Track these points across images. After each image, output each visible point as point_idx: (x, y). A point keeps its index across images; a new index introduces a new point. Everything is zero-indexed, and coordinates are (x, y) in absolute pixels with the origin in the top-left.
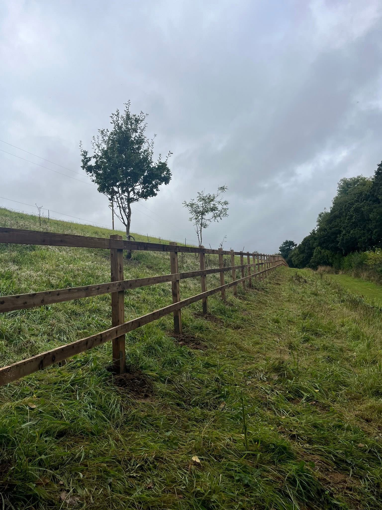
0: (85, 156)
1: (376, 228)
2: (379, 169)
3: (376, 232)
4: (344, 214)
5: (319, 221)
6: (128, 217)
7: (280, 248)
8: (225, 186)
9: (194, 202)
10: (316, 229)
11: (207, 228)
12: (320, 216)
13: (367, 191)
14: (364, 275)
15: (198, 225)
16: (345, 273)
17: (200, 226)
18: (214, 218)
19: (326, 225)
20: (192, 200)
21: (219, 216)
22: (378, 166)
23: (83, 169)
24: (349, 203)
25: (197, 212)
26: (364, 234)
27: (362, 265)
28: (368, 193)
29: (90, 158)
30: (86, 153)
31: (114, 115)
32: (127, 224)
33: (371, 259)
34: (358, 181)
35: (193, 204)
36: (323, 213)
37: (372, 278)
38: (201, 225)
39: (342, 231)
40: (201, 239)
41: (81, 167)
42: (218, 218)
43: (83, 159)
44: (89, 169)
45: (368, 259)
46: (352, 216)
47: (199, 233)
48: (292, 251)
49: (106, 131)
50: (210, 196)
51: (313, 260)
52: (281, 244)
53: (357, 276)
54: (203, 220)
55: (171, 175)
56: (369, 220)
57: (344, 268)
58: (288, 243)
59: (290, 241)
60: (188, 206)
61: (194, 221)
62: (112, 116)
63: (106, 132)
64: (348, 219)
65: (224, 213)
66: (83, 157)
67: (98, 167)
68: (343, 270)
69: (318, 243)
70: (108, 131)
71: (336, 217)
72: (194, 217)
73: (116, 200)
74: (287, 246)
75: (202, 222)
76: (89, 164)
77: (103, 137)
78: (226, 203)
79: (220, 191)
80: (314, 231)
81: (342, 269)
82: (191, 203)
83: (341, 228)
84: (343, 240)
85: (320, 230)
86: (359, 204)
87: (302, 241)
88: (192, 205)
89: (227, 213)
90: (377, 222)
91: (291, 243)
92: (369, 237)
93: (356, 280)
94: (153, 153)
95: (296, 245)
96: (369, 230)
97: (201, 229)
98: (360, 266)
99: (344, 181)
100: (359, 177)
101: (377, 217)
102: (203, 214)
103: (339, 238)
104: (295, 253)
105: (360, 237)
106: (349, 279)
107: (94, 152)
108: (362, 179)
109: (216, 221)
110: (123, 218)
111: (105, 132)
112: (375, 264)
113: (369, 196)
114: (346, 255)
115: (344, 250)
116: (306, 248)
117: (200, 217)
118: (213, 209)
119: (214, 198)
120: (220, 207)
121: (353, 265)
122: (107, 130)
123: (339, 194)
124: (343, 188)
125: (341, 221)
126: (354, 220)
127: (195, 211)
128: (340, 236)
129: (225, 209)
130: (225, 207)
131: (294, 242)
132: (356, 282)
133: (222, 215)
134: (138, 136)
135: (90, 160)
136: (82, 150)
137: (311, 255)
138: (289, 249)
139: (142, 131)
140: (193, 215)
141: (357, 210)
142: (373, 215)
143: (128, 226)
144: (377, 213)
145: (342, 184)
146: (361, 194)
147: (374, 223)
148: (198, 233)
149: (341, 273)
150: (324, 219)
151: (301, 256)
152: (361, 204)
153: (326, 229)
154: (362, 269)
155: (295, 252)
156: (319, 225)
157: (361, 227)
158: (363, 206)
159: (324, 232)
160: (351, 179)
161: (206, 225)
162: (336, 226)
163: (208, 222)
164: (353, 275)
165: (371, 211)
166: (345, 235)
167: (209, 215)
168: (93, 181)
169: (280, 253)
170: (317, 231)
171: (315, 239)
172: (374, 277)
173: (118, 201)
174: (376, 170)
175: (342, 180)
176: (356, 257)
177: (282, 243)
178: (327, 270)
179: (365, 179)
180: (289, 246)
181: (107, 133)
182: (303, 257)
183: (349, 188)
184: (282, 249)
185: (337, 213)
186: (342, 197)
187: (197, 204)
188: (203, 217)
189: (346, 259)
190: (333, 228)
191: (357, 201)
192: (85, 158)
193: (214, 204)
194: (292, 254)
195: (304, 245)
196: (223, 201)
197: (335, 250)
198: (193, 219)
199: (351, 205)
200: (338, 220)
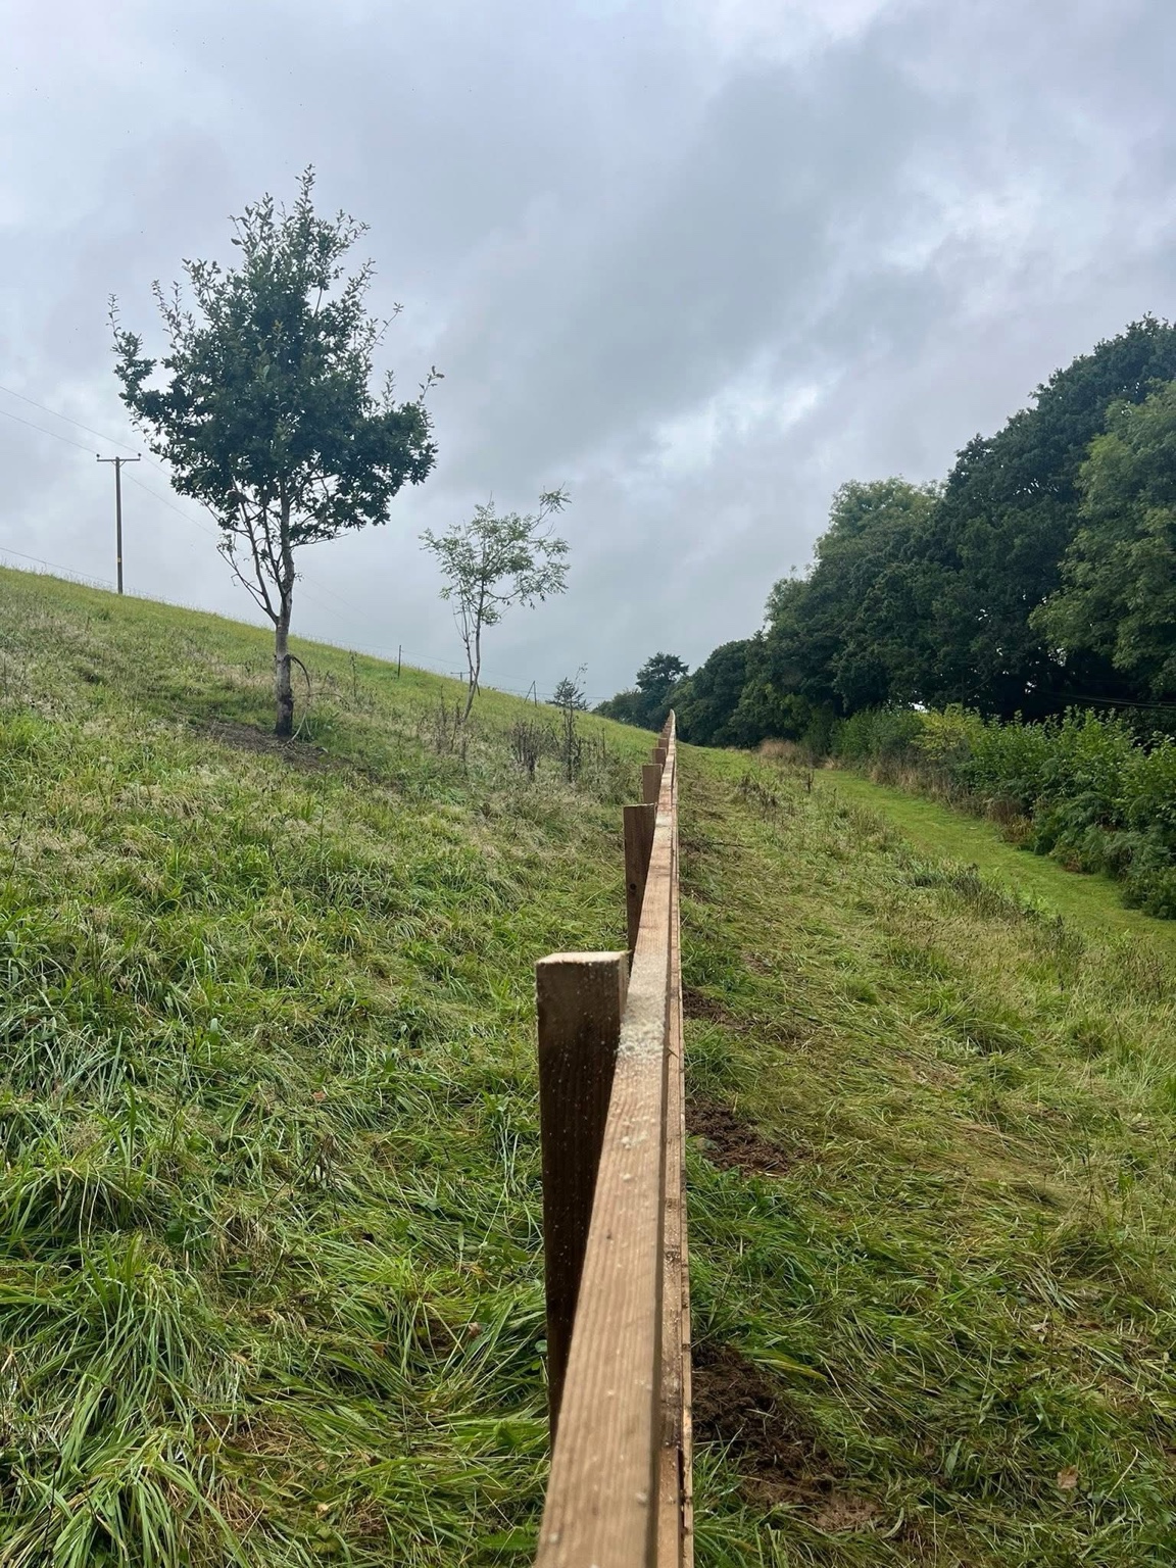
0: (130, 355)
1: (946, 642)
2: (960, 467)
3: (947, 654)
4: (853, 591)
5: (773, 605)
6: (285, 588)
7: (639, 676)
8: (563, 492)
9: (458, 536)
10: (766, 631)
11: (496, 625)
12: (777, 588)
13: (925, 530)
14: (907, 778)
15: (467, 613)
16: (844, 767)
17: (476, 617)
18: (521, 594)
19: (798, 622)
20: (452, 530)
21: (539, 588)
22: (959, 455)
23: (129, 405)
24: (870, 561)
25: (467, 571)
26: (911, 655)
27: (903, 749)
28: (926, 537)
29: (148, 364)
30: (132, 341)
31: (254, 216)
32: (278, 613)
33: (933, 734)
34: (889, 492)
35: (456, 543)
36: (786, 582)
37: (934, 789)
38: (480, 613)
39: (845, 643)
40: (478, 662)
41: (122, 396)
42: (535, 597)
43: (122, 364)
44: (151, 406)
45: (924, 734)
46: (877, 601)
47: (472, 642)
48: (673, 687)
49: (208, 267)
50: (516, 521)
51: (739, 718)
52: (641, 663)
53: (886, 778)
54: (485, 598)
55: (434, 451)
56: (928, 615)
57: (840, 752)
58: (662, 662)
59: (668, 657)
60: (437, 546)
61: (456, 600)
62: (246, 216)
63: (209, 274)
64: (866, 610)
65: (552, 579)
66: (124, 357)
67: (178, 400)
68: (837, 757)
69: (771, 673)
70: (218, 271)
71: (826, 598)
72: (458, 589)
73: (242, 526)
74: (658, 671)
75: (481, 605)
76: (147, 385)
77: (200, 292)
78: (560, 548)
79: (546, 507)
80: (759, 635)
81: (834, 753)
82: (449, 537)
83: (840, 632)
84: (847, 669)
85: (778, 634)
86: (899, 567)
87: (705, 661)
88: (451, 546)
89: (564, 582)
90: (952, 624)
91: (673, 664)
92: (925, 666)
93: (884, 790)
94: (371, 366)
95: (685, 669)
96: (924, 647)
97: (478, 627)
98: (898, 752)
99: (853, 491)
100: (892, 482)
101: (954, 612)
102: (485, 576)
103: (836, 663)
104: (682, 694)
105: (899, 667)
106: (863, 787)
107: (172, 346)
108: (900, 488)
109: (527, 602)
110: (264, 593)
111: (205, 274)
112: (944, 749)
113: (928, 543)
114: (849, 715)
115: (846, 700)
116: (718, 680)
117: (477, 589)
118: (517, 565)
119: (528, 527)
120: (540, 559)
121: (873, 745)
122: (214, 264)
123: (834, 528)
124: (848, 511)
125: (841, 612)
126: (883, 614)
127: (463, 570)
128: (841, 658)
129: (557, 568)
130: (556, 559)
131: (680, 660)
132: (886, 797)
133: (546, 585)
134: (341, 305)
135: (147, 372)
136: (119, 332)
137: (731, 702)
138: (666, 681)
139: (355, 290)
140: (454, 581)
141: (894, 584)
142: (943, 603)
143: (283, 620)
144: (955, 598)
145: (843, 498)
146: (906, 534)
147: (941, 626)
148: (466, 641)
149: (830, 765)
150: (789, 599)
151: (702, 703)
152: (908, 567)
153: (797, 634)
154: (903, 761)
155: (684, 690)
156: (772, 617)
157: (904, 635)
158: (912, 574)
159: (792, 640)
160: (871, 485)
161: (493, 615)
162: (826, 626)
163: (499, 607)
164: (873, 775)
165: (935, 589)
166: (854, 654)
167: (504, 584)
168: (156, 450)
169: (640, 690)
170: (767, 635)
171: (763, 660)
172: (940, 786)
173: (250, 531)
174: (954, 468)
175: (845, 486)
176: (884, 723)
177: (647, 661)
178: (788, 755)
179: (910, 488)
180: (666, 671)
181: (213, 276)
182: (708, 707)
183: (865, 512)
184: (645, 680)
185: (831, 586)
186: (843, 538)
187: (467, 544)
188: (488, 587)
189: (851, 725)
190: (818, 630)
191: (893, 556)
192: (131, 363)
193: (522, 549)
194: (675, 696)
195: (710, 671)
196: (551, 540)
197: (819, 695)
198: (453, 591)
199: (874, 565)
200: (832, 608)
